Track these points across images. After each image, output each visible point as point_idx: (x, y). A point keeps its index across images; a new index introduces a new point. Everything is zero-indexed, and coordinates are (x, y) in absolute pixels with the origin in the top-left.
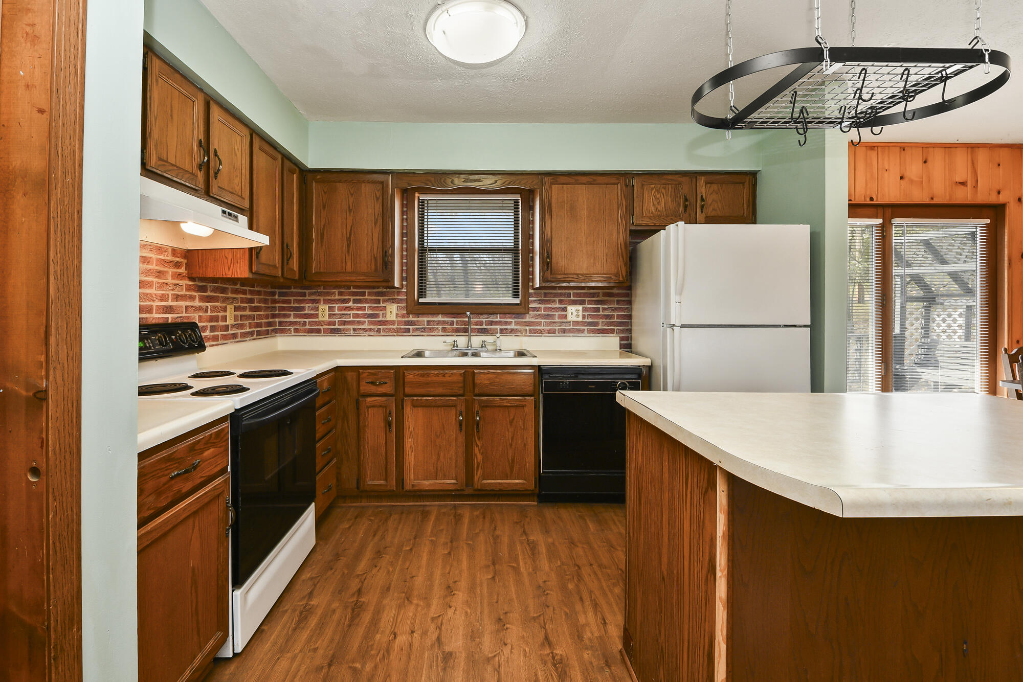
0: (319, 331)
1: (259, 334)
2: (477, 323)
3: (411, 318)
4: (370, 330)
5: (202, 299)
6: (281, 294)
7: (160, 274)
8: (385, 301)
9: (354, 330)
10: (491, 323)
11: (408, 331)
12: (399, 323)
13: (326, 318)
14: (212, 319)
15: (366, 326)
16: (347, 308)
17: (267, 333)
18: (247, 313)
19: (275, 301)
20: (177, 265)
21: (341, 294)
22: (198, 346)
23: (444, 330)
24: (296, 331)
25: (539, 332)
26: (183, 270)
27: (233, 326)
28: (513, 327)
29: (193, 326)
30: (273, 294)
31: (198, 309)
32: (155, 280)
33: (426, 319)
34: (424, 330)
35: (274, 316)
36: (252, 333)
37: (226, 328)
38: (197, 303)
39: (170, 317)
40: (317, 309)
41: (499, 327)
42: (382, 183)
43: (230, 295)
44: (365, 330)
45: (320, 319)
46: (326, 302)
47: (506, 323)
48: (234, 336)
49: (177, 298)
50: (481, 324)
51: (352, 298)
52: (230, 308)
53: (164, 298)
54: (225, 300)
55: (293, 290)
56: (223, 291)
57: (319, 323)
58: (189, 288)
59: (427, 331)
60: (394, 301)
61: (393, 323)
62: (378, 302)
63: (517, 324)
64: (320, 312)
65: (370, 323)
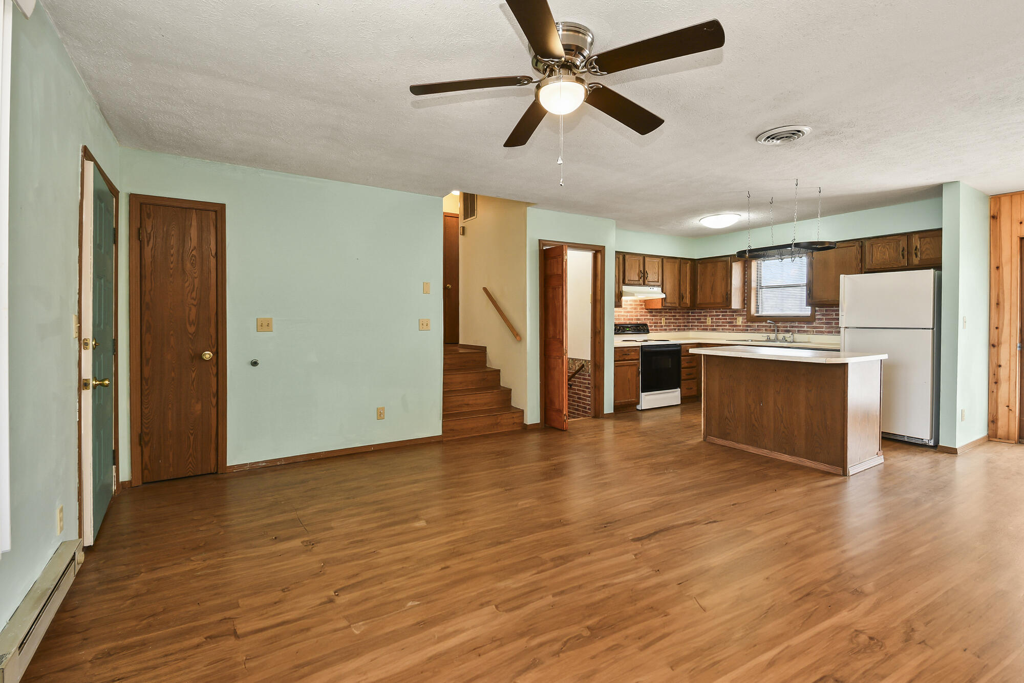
0: (707, 330)
1: (679, 329)
2: (784, 327)
3: (749, 324)
4: (729, 329)
5: (651, 316)
6: (692, 313)
7: (635, 309)
8: (736, 315)
9: (722, 329)
10: (793, 327)
11: (747, 330)
12: (743, 326)
13: (710, 324)
14: (655, 323)
15: (727, 327)
16: (719, 319)
17: (684, 330)
18: (672, 321)
19: (689, 316)
20: (641, 305)
21: (716, 312)
22: (648, 332)
23: (766, 330)
24: (698, 329)
25: (822, 332)
26: (643, 306)
27: (665, 326)
28: (805, 329)
29: (646, 325)
30: (689, 313)
31: (648, 319)
32: (634, 310)
33: (757, 324)
34: (755, 330)
35: (688, 322)
36: (675, 329)
37: (662, 326)
38: (649, 317)
39: (639, 322)
40: (706, 319)
41: (797, 329)
42: (726, 261)
43: (663, 314)
44: (727, 329)
45: (707, 324)
46: (710, 316)
47: (801, 327)
48: (666, 330)
49: (641, 316)
50: (787, 327)
51: (721, 314)
52: (663, 319)
53: (637, 316)
54: (661, 316)
55: (697, 311)
56: (660, 312)
57: (707, 326)
58: (645, 312)
59: (757, 330)
60: (741, 315)
61: (740, 326)
62: (733, 315)
63: (808, 327)
64: (707, 321)
65: (729, 326)
